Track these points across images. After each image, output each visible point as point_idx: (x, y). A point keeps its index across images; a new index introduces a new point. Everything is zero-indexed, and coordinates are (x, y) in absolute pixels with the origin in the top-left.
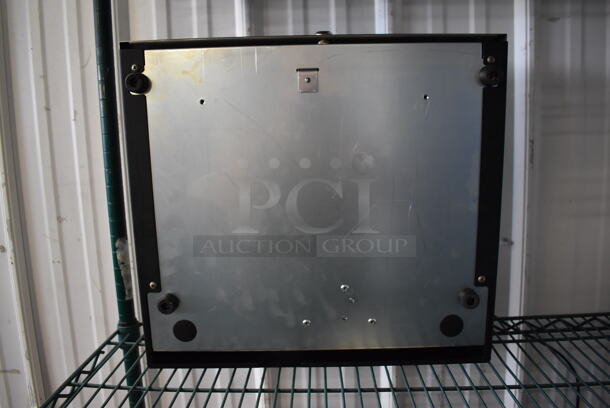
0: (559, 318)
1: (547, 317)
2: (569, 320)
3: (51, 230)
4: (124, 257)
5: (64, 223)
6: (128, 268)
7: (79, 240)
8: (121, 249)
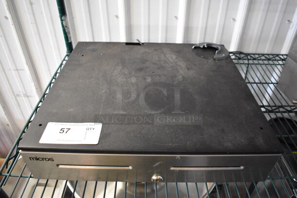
0: (263, 55)
1: (259, 54)
2: (267, 56)
3: (28, 8)
4: (66, 24)
5: (34, 5)
6: (68, 28)
7: (42, 13)
8: (65, 20)
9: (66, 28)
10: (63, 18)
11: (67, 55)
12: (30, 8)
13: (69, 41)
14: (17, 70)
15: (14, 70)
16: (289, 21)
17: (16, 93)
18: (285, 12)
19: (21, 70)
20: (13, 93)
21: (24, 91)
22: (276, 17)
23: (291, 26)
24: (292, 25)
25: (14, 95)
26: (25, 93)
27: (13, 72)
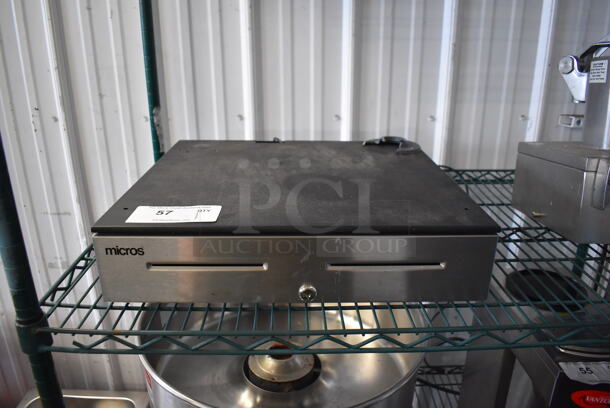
0: (488, 172)
1: (481, 171)
2: (495, 174)
4: (159, 121)
5: (105, 98)
6: (161, 129)
8: (157, 115)
10: (154, 111)
13: (161, 151)
14: (59, 214)
15: (53, 214)
16: (523, 116)
17: (48, 261)
18: (514, 102)
19: (65, 214)
20: (44, 260)
21: (64, 256)
22: (502, 111)
23: (529, 126)
24: (529, 122)
25: (45, 265)
26: (65, 260)
27: (50, 217)
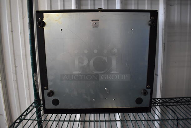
0: (172, 99)
1: (168, 98)
2: (175, 99)
3: (13, 70)
4: (36, 79)
5: (17, 68)
6: (37, 82)
7: (22, 73)
9: (35, 82)
10: (34, 75)
11: (34, 103)
12: (14, 69)
13: (37, 92)
